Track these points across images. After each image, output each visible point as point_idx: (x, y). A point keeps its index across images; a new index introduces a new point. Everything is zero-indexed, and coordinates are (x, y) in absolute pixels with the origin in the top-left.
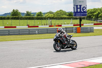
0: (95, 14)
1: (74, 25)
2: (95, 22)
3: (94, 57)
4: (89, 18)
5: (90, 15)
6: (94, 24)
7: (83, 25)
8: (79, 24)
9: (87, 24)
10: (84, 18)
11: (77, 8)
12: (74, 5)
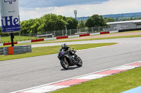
0: (32, 27)
1: (4, 44)
2: (33, 38)
3: (33, 86)
4: (25, 33)
5: (26, 28)
6: (32, 41)
7: (16, 43)
8: (10, 42)
9: (22, 41)
10: (17, 34)
11: (7, 21)
12: (3, 17)
